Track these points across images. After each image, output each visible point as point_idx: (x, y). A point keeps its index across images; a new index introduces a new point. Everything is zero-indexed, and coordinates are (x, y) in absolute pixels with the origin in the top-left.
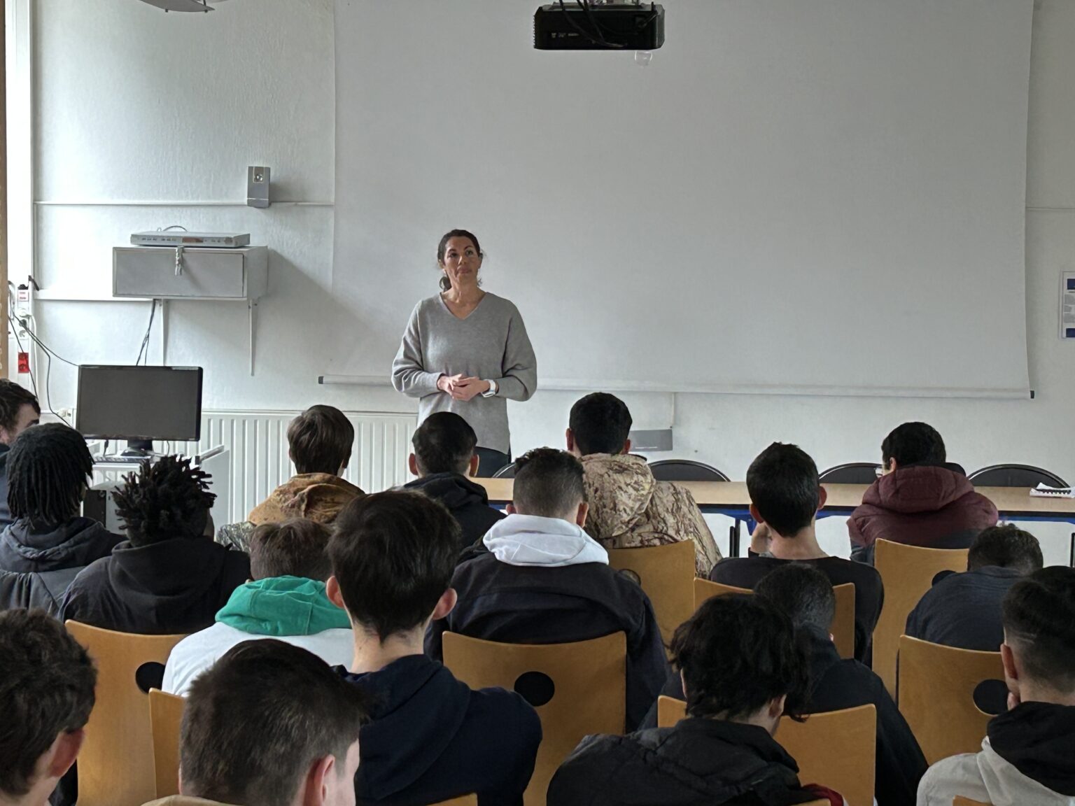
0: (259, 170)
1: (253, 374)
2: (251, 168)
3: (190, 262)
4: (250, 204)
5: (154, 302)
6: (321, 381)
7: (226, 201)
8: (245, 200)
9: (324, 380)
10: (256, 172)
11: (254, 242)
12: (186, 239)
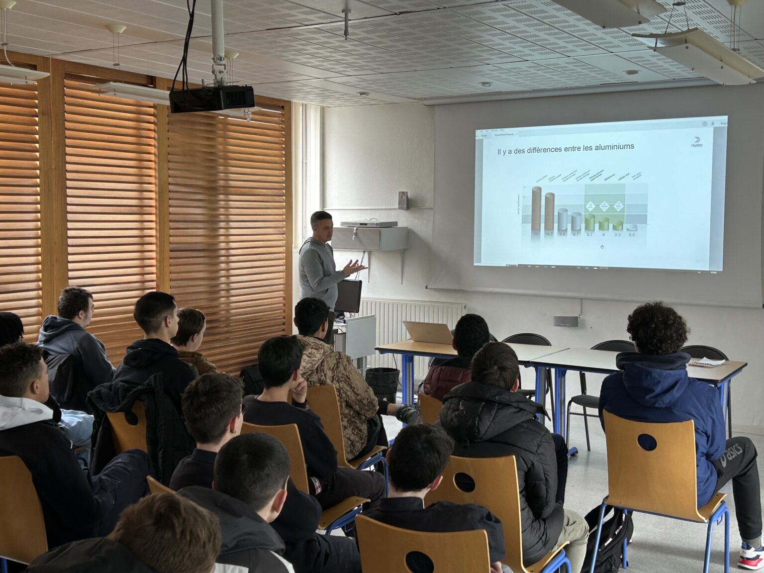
0: (403, 193)
1: (402, 284)
2: (399, 192)
3: (360, 234)
4: (400, 208)
5: (364, 252)
6: (426, 288)
7: (392, 207)
8: (397, 207)
9: (428, 287)
10: (402, 194)
11: (400, 225)
12: (361, 224)
